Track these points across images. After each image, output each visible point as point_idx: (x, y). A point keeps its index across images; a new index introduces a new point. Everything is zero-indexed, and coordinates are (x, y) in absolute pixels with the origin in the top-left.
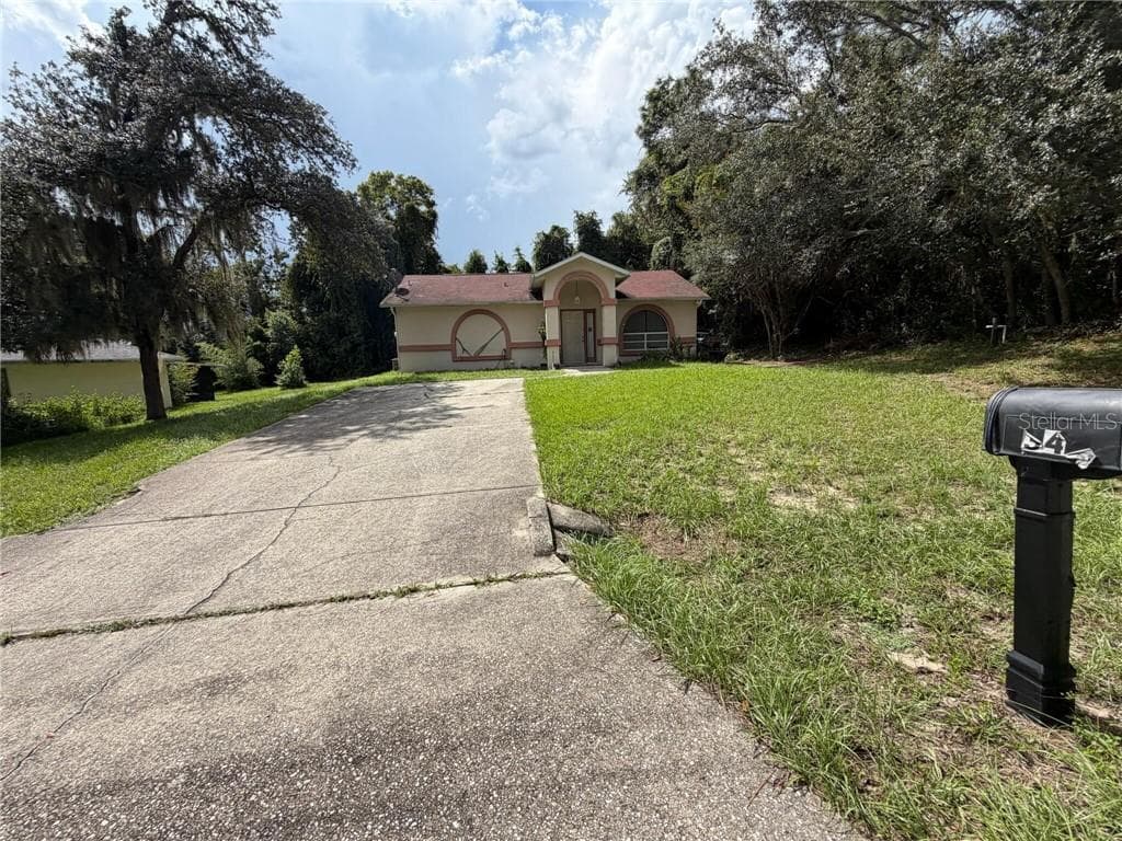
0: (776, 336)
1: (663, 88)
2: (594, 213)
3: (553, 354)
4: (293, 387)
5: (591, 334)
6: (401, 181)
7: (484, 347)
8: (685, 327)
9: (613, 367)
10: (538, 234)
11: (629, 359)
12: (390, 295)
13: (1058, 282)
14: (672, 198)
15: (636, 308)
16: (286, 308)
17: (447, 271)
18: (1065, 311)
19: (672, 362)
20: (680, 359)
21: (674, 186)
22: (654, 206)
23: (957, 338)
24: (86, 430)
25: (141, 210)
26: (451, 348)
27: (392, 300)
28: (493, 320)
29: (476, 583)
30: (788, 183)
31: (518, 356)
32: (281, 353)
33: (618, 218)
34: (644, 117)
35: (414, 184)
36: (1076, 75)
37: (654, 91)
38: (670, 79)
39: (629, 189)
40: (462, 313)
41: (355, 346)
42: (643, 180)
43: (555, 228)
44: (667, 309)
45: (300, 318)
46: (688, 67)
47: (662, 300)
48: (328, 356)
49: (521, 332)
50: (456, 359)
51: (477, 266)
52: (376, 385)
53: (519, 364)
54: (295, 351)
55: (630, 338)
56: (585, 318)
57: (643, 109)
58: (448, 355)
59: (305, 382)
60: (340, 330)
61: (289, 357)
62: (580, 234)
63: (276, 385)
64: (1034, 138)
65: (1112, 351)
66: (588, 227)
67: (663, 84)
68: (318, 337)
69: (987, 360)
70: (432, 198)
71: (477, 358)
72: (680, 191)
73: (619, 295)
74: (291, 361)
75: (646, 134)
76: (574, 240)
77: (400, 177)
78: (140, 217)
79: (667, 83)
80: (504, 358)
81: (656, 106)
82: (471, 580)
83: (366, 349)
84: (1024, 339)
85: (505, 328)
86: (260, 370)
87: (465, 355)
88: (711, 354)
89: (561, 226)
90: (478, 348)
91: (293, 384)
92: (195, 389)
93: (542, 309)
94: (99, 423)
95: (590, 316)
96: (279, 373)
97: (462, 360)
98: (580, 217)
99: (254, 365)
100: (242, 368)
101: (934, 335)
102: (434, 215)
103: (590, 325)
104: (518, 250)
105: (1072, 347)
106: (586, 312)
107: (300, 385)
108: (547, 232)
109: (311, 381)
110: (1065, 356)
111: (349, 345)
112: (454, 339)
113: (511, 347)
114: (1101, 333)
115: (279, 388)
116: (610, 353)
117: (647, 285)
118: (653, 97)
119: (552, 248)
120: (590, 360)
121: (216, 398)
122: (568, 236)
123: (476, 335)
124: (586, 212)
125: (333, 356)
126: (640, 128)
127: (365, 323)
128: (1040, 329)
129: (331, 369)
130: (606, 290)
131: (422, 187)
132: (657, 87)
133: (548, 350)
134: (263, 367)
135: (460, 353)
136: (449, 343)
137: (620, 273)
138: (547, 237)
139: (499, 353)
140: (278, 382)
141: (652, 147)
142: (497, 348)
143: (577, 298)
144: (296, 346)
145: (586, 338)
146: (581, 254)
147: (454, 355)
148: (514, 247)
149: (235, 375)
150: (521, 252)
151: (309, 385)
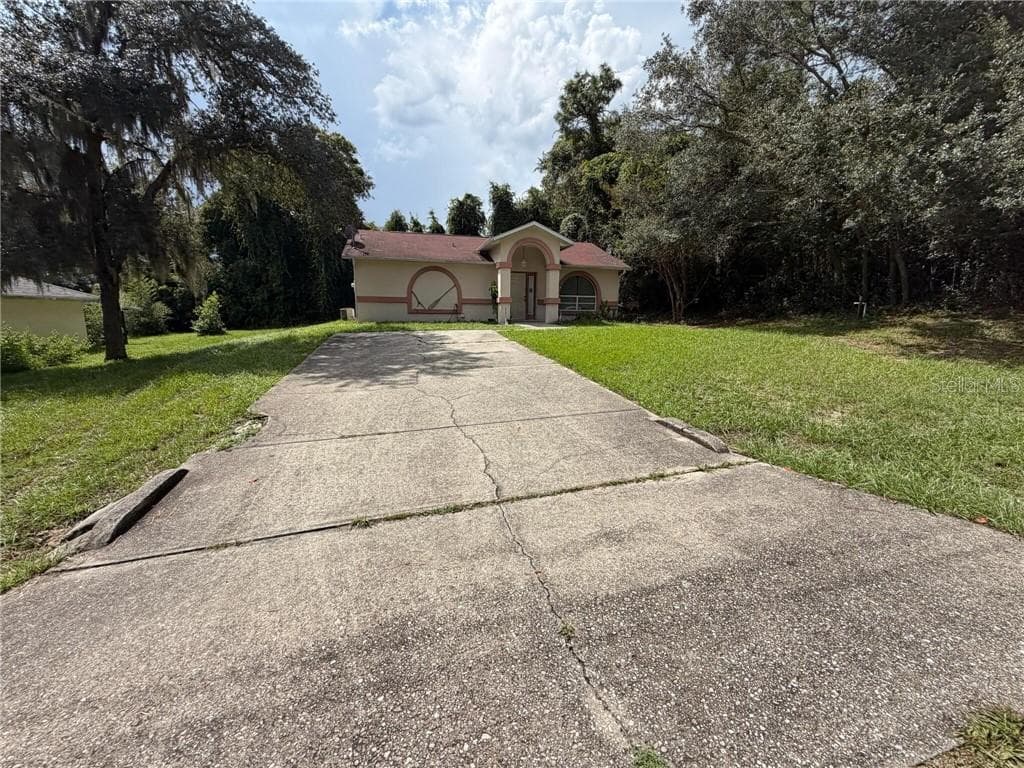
0: (679, 302)
1: (580, 81)
2: (508, 186)
3: (504, 311)
4: (212, 334)
5: (531, 295)
6: (325, 137)
7: (437, 302)
8: (610, 293)
9: (558, 323)
10: (453, 201)
11: (569, 318)
12: (347, 247)
13: (903, 273)
14: (591, 179)
15: (571, 273)
18: (905, 294)
19: (604, 321)
20: (609, 319)
21: (592, 169)
22: (571, 185)
23: (826, 311)
24: (28, 369)
25: (105, 140)
26: (407, 301)
27: (350, 252)
28: (446, 276)
29: (701, 470)
30: (702, 180)
31: (467, 311)
33: (533, 192)
34: (563, 105)
35: (338, 141)
36: (963, 125)
37: (572, 82)
38: (587, 74)
39: (545, 168)
40: (419, 268)
41: (272, 297)
42: (559, 161)
43: (468, 196)
44: (595, 275)
46: (603, 66)
47: (589, 268)
48: (242, 305)
49: (473, 289)
50: (411, 312)
51: (397, 224)
53: (468, 318)
54: (214, 297)
55: (567, 300)
56: (527, 280)
57: (562, 97)
58: (404, 308)
59: (224, 329)
60: (257, 279)
61: (206, 303)
62: (494, 203)
63: (192, 331)
64: (927, 167)
65: (946, 324)
66: (502, 198)
67: (580, 78)
68: (230, 284)
70: (355, 156)
71: (430, 312)
72: (598, 175)
73: (561, 263)
74: (209, 307)
75: (564, 120)
76: (488, 210)
77: (324, 133)
79: (584, 77)
80: (456, 312)
81: (575, 97)
82: (696, 468)
83: (285, 300)
84: (880, 313)
85: (457, 285)
86: (168, 315)
87: (420, 308)
88: (627, 315)
89: (474, 195)
90: (432, 302)
91: (211, 330)
93: (494, 270)
94: (37, 362)
95: (531, 278)
96: (196, 318)
97: (417, 312)
98: (495, 188)
99: (161, 310)
100: (148, 312)
101: (810, 309)
103: (531, 286)
104: (432, 213)
105: (916, 319)
106: (528, 274)
107: (218, 332)
108: (461, 199)
109: (229, 329)
110: (916, 326)
111: (266, 295)
112: (410, 292)
113: (462, 302)
114: (932, 311)
115: (195, 334)
116: (552, 312)
117: (584, 255)
118: (572, 89)
119: (465, 218)
120: (530, 318)
121: (129, 341)
122: (480, 204)
123: (431, 290)
124: (500, 184)
125: (248, 306)
126: (559, 114)
127: (285, 273)
128: (887, 307)
129: (244, 318)
130: (552, 258)
131: (346, 144)
132: (575, 80)
133: (500, 307)
134: (170, 312)
135: (415, 306)
136: (405, 295)
137: (566, 243)
138: (461, 204)
139: (451, 307)
140: (195, 328)
141: (567, 132)
142: (449, 303)
143: (524, 262)
144: (214, 293)
145: (527, 296)
146: (534, 223)
147: (410, 306)
148: (429, 210)
149: (142, 319)
150: (435, 216)
151: (229, 332)
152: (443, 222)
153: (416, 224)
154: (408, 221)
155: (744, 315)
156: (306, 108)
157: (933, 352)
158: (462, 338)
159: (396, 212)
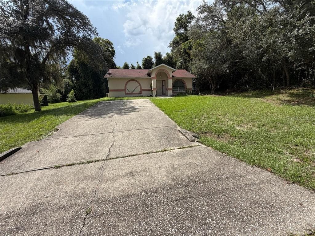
0: (213, 88)
1: (181, 17)
2: (160, 53)
3: (154, 93)
4: (72, 102)
5: (164, 87)
6: (103, 41)
7: (134, 90)
8: (189, 86)
9: (171, 96)
10: (143, 58)
11: (176, 94)
12: (106, 75)
13: (287, 75)
14: (184, 49)
15: (176, 80)
16: (68, 78)
18: (288, 83)
19: (187, 95)
20: (189, 94)
21: (185, 46)
22: (179, 51)
23: (261, 89)
24: (14, 114)
25: (30, 46)
26: (125, 90)
27: (107, 76)
28: (137, 82)
29: (181, 148)
30: (218, 47)
31: (143, 93)
32: (67, 92)
33: (167, 54)
34: (176, 25)
35: (107, 42)
36: (303, 22)
37: (178, 18)
38: (183, 15)
39: (171, 46)
40: (128, 80)
41: (90, 90)
42: (175, 44)
43: (148, 57)
44: (184, 80)
45: (72, 81)
46: (188, 11)
47: (183, 78)
48: (82, 93)
49: (145, 86)
50: (126, 94)
51: (126, 67)
52: (106, 101)
53: (144, 95)
54: (73, 91)
55: (175, 88)
56: (162, 83)
57: (175, 23)
58: (124, 93)
59: (76, 101)
60: (85, 85)
61: (71, 93)
62: (156, 59)
63: (67, 101)
64: (290, 37)
65: (301, 92)
66: (158, 56)
67: (181, 16)
68: (78, 87)
69: (271, 94)
70: (113, 46)
71: (132, 94)
72: (186, 47)
73: (173, 76)
74: (71, 94)
75: (176, 30)
76: (154, 60)
77: (103, 39)
78: (30, 48)
79: (182, 16)
80: (140, 93)
81: (179, 22)
82: (179, 147)
83: (94, 91)
84: (279, 89)
85: (140, 85)
86: (61, 97)
87: (129, 92)
88: (195, 93)
89: (150, 56)
90: (132, 90)
91: (72, 101)
92: (43, 102)
93: (151, 80)
94: (18, 112)
95: (164, 82)
96: (68, 98)
97: (128, 94)
98: (156, 54)
99: (59, 95)
100: (55, 96)
101: (255, 88)
102: (114, 51)
103: (164, 84)
104: (137, 63)
105: (292, 91)
106: (163, 81)
108: (146, 58)
109: (77, 100)
110: (290, 93)
111: (88, 90)
112: (126, 88)
113: (142, 90)
114: (297, 88)
115: (68, 102)
116: (170, 92)
117: (180, 74)
118: (178, 20)
119: (148, 63)
120: (164, 95)
121: (49, 105)
122: (152, 59)
123: (132, 87)
124: (158, 52)
125: (83, 93)
126: (175, 28)
127: (93, 83)
128: (282, 87)
129: (83, 97)
130: (169, 75)
131: (110, 42)
132: (180, 17)
133: (153, 91)
134: (61, 96)
135: (127, 92)
137: (173, 70)
138: (146, 59)
139: (138, 92)
140: (68, 100)
141: (177, 34)
142: (138, 90)
143: (161, 77)
144: (73, 90)
145: (162, 88)
146: (163, 64)
147: (126, 92)
148: (137, 62)
149: (53, 98)
150: (138, 63)
151: (77, 101)
152: (141, 65)
153: (133, 66)
154: (130, 66)
155: (233, 91)
156: (89, 32)
157: (293, 103)
158: (136, 102)
159: (126, 63)
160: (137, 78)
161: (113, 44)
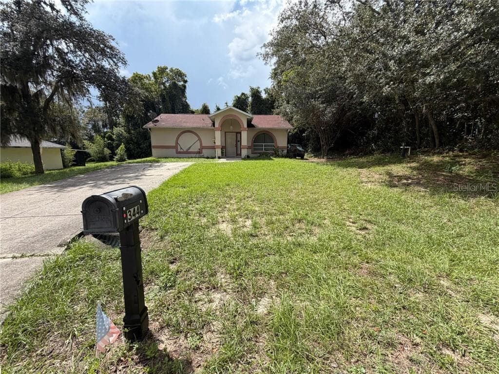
2: (259, 88)
3: (219, 152)
5: (239, 143)
6: (172, 70)
7: (190, 147)
8: (282, 142)
10: (235, 97)
12: (149, 123)
13: (434, 127)
15: (259, 132)
16: (123, 126)
17: (193, 112)
18: (437, 141)
20: (277, 156)
24: (12, 177)
25: (30, 81)
26: (175, 147)
27: (150, 125)
28: (193, 135)
31: (205, 152)
32: (118, 146)
35: (177, 72)
39: (272, 77)
40: (182, 131)
43: (243, 94)
44: (275, 134)
45: (128, 132)
47: (271, 129)
49: (207, 141)
50: (178, 153)
51: (205, 110)
53: (205, 156)
54: (122, 146)
55: (257, 146)
56: (237, 136)
58: (174, 150)
59: (126, 159)
61: (120, 148)
62: (252, 97)
63: (114, 161)
66: (256, 94)
70: (186, 79)
71: (187, 152)
73: (253, 126)
74: (121, 150)
76: (250, 100)
77: (172, 69)
78: (30, 84)
80: (199, 153)
84: (416, 154)
85: (200, 139)
86: (109, 153)
87: (182, 151)
88: (293, 154)
89: (245, 93)
90: (187, 148)
91: (122, 160)
92: (74, 161)
93: (215, 131)
94: (18, 174)
95: (239, 135)
96: (116, 155)
97: (180, 153)
98: (252, 89)
99: (107, 151)
100: (102, 152)
102: (185, 87)
103: (239, 139)
106: (237, 133)
107: (124, 160)
108: (239, 96)
112: (177, 143)
113: (202, 148)
114: (448, 152)
116: (244, 152)
120: (238, 155)
122: (247, 98)
123: (186, 142)
124: (255, 87)
130: (243, 125)
131: (181, 73)
133: (216, 150)
134: (111, 152)
135: (179, 150)
136: (174, 145)
137: (248, 116)
138: (239, 98)
139: (197, 150)
140: (115, 159)
142: (196, 148)
143: (231, 127)
144: (123, 144)
145: (237, 144)
147: (177, 150)
148: (226, 102)
149: (99, 155)
150: (228, 104)
151: (129, 160)
159: (204, 104)
160: (195, 128)
161: (187, 76)
